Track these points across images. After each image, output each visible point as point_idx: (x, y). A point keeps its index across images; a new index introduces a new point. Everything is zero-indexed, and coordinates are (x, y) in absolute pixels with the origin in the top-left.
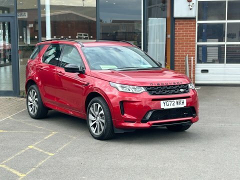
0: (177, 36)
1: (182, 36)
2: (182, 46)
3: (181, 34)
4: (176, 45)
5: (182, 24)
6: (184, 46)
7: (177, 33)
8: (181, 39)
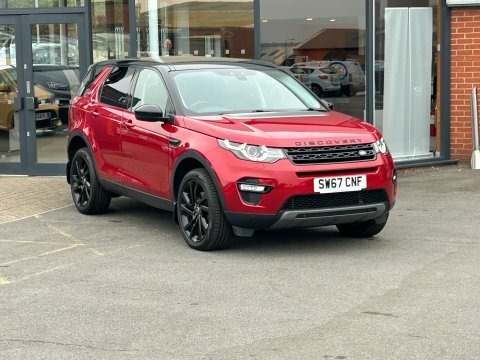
0: (456, 47)
1: (467, 47)
2: (467, 69)
3: (464, 41)
4: (452, 67)
5: (467, 19)
6: (472, 70)
7: (455, 42)
8: (465, 53)
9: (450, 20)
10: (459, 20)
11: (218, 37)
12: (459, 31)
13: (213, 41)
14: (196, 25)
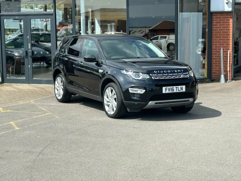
0: (214, 30)
1: (219, 30)
2: (219, 40)
5: (220, 18)
6: (222, 40)
8: (218, 32)
11: (113, 24)
13: (111, 26)
14: (103, 19)
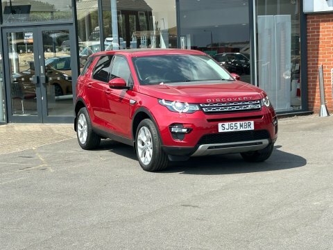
9: (306, 22)
10: (313, 22)
12: (312, 29)
